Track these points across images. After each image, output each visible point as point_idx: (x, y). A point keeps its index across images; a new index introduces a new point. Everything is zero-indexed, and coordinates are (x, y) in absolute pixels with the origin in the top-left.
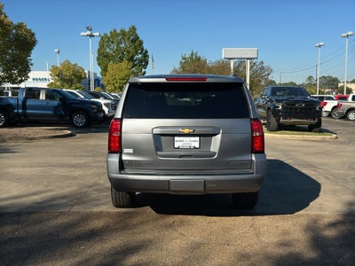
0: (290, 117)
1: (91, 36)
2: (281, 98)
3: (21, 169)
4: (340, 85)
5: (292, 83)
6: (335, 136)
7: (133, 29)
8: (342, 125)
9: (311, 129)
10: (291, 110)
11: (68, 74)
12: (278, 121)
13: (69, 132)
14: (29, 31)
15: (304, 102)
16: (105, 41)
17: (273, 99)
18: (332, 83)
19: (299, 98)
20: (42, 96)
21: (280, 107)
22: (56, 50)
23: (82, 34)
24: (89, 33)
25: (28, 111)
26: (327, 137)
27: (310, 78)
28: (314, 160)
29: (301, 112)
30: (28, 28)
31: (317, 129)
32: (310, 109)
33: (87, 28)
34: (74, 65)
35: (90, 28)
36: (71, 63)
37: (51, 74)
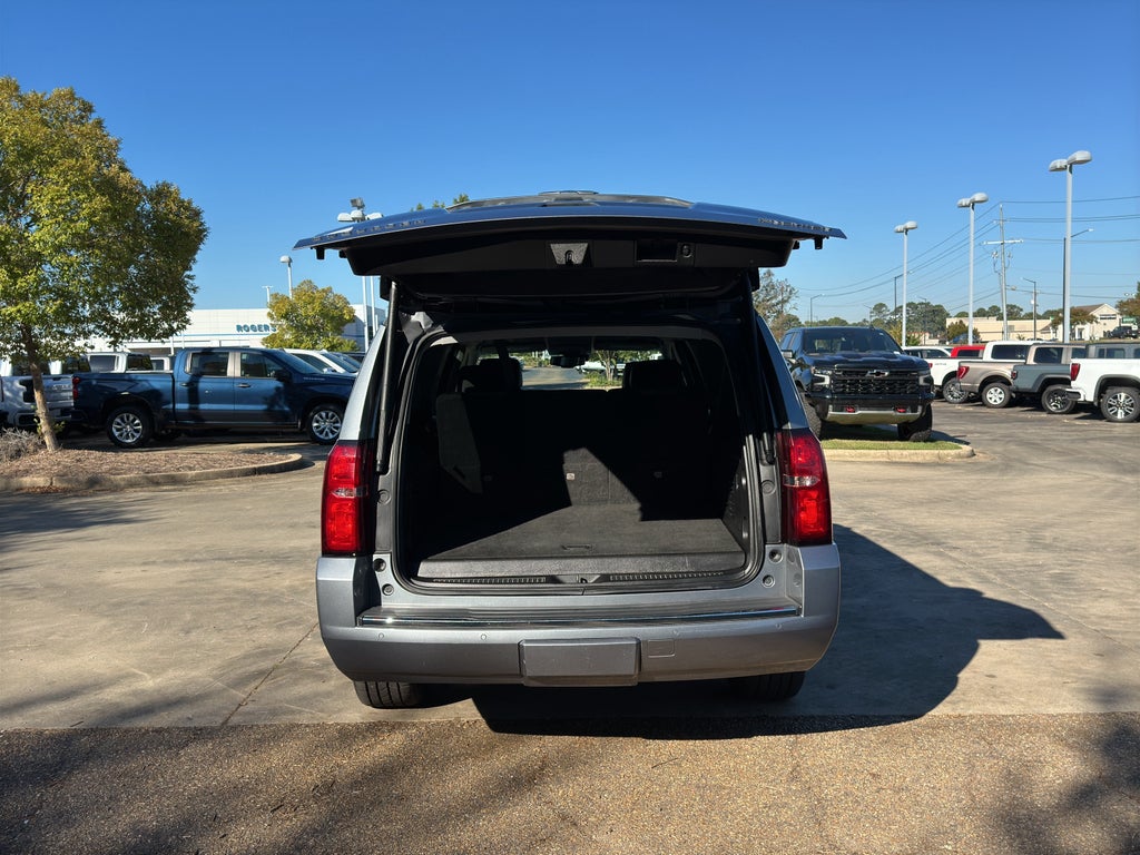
0: (852, 405)
2: (827, 357)
3: (137, 572)
4: (949, 322)
5: (837, 320)
6: (966, 449)
8: (973, 418)
9: (905, 433)
10: (854, 387)
11: (309, 313)
12: (822, 415)
13: (296, 457)
14: (185, 206)
15: (887, 365)
17: (807, 361)
18: (930, 317)
19: (872, 355)
20: (234, 368)
21: (827, 381)
23: (342, 217)
24: (356, 213)
25: (203, 406)
26: (949, 452)
27: (879, 307)
28: (931, 521)
29: (880, 391)
30: (184, 197)
31: (921, 434)
32: (903, 384)
33: (354, 202)
34: (323, 290)
35: (359, 203)
36: (316, 288)
37: (270, 315)
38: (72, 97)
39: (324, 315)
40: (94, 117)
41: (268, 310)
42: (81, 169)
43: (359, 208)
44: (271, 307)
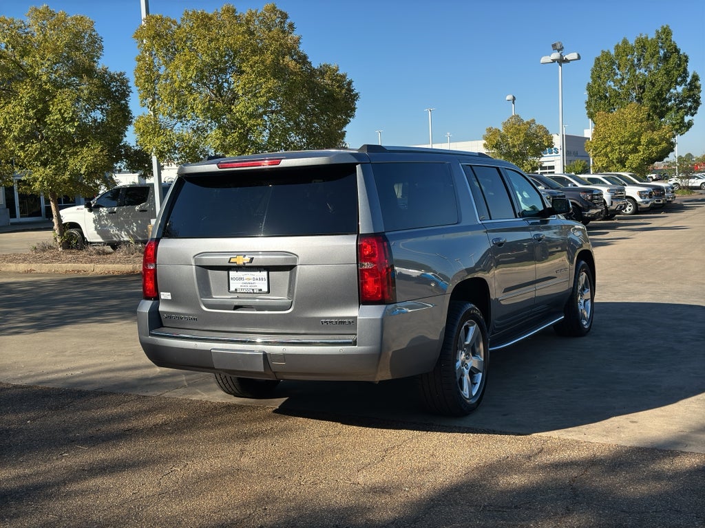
1: (562, 61)
7: (667, 32)
16: (604, 66)
22: (509, 97)
23: (545, 59)
24: (556, 55)
33: (554, 46)
34: (528, 123)
35: (558, 47)
36: (522, 120)
37: (485, 145)
38: (274, 9)
39: (526, 142)
40: (288, 21)
41: (484, 142)
42: (263, 62)
43: (559, 51)
44: (486, 138)
